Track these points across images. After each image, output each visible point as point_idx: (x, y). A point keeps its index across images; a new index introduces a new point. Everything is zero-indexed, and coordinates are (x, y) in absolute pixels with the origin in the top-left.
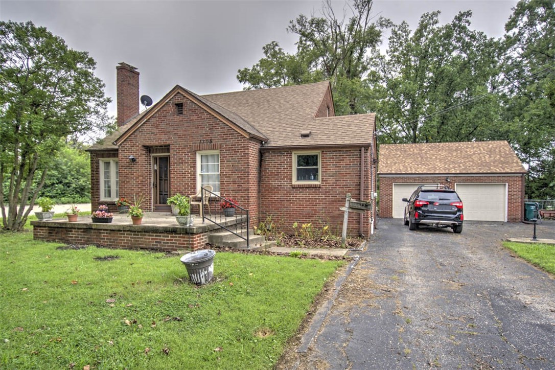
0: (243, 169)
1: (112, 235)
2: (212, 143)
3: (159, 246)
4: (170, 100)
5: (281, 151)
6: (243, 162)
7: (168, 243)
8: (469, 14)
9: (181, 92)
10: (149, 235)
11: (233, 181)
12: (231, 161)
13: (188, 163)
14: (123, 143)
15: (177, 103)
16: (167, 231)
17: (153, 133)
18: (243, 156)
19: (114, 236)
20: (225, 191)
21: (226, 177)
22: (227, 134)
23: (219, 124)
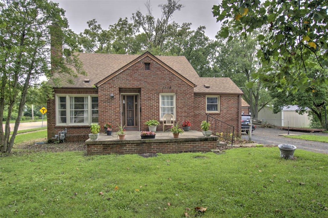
0: (190, 104)
1: (160, 146)
2: (171, 89)
3: (195, 149)
4: (141, 60)
5: (200, 95)
6: (190, 101)
7: (201, 147)
8: (204, 28)
9: (149, 56)
10: (188, 144)
11: (184, 111)
12: (183, 100)
13: (155, 100)
14: (102, 85)
15: (146, 62)
16: (201, 140)
17: (128, 80)
18: (190, 97)
19: (162, 146)
20: (179, 117)
21: (180, 109)
22: (181, 84)
23: (175, 78)
